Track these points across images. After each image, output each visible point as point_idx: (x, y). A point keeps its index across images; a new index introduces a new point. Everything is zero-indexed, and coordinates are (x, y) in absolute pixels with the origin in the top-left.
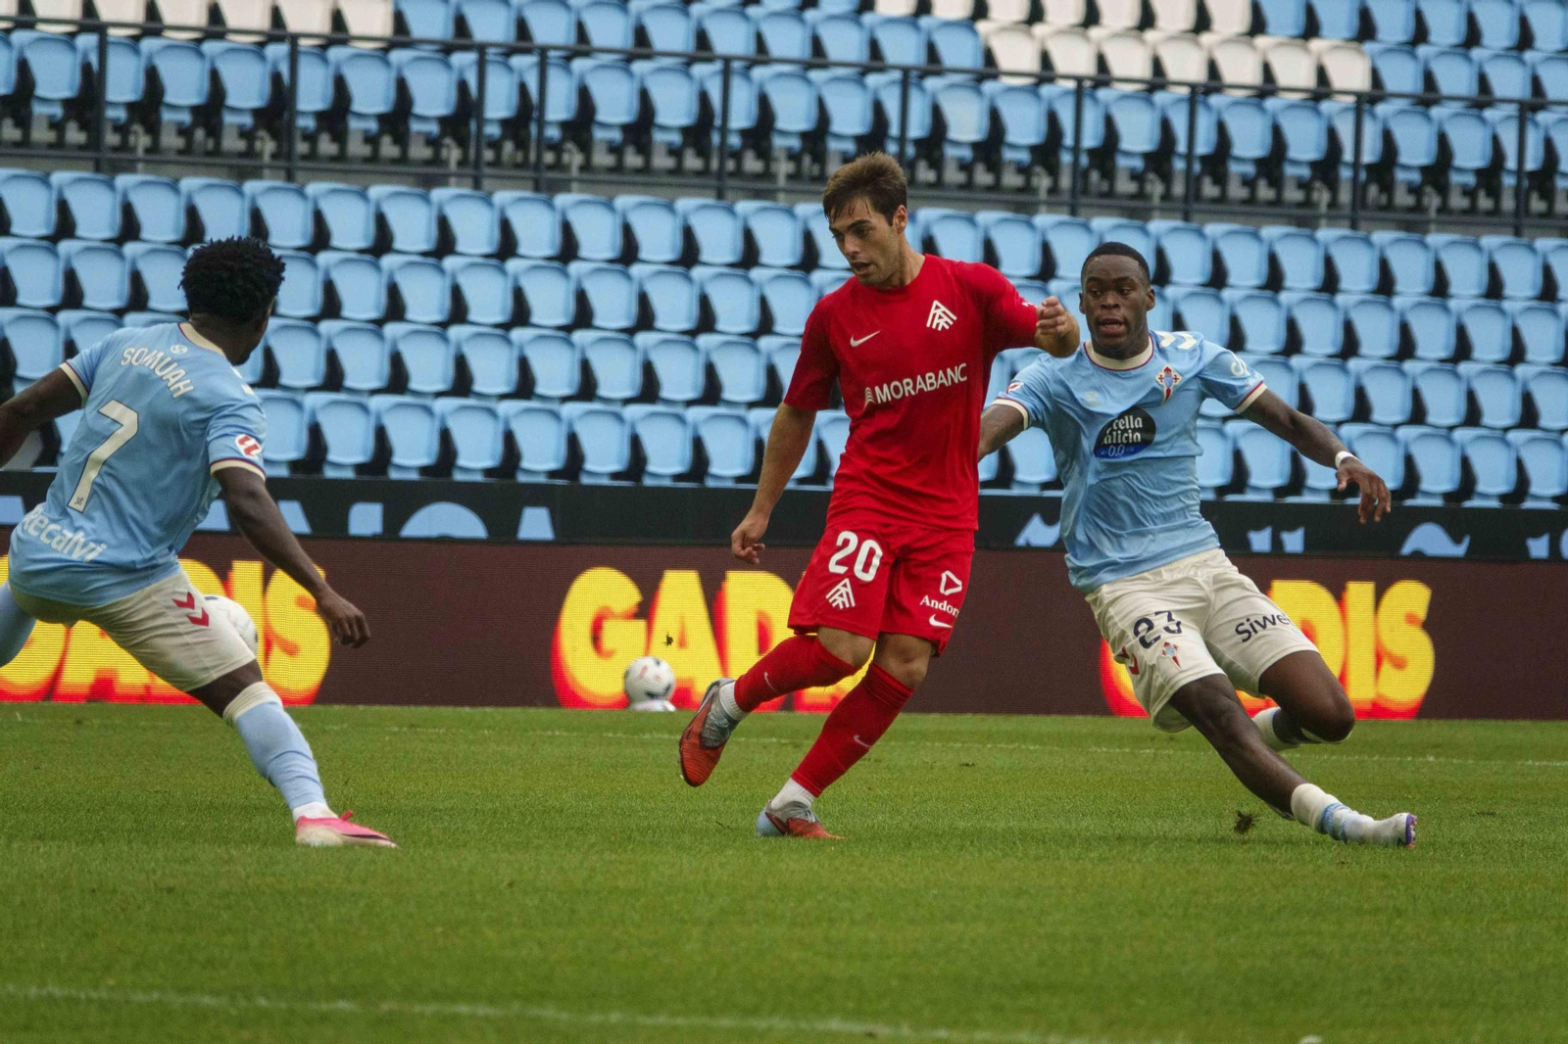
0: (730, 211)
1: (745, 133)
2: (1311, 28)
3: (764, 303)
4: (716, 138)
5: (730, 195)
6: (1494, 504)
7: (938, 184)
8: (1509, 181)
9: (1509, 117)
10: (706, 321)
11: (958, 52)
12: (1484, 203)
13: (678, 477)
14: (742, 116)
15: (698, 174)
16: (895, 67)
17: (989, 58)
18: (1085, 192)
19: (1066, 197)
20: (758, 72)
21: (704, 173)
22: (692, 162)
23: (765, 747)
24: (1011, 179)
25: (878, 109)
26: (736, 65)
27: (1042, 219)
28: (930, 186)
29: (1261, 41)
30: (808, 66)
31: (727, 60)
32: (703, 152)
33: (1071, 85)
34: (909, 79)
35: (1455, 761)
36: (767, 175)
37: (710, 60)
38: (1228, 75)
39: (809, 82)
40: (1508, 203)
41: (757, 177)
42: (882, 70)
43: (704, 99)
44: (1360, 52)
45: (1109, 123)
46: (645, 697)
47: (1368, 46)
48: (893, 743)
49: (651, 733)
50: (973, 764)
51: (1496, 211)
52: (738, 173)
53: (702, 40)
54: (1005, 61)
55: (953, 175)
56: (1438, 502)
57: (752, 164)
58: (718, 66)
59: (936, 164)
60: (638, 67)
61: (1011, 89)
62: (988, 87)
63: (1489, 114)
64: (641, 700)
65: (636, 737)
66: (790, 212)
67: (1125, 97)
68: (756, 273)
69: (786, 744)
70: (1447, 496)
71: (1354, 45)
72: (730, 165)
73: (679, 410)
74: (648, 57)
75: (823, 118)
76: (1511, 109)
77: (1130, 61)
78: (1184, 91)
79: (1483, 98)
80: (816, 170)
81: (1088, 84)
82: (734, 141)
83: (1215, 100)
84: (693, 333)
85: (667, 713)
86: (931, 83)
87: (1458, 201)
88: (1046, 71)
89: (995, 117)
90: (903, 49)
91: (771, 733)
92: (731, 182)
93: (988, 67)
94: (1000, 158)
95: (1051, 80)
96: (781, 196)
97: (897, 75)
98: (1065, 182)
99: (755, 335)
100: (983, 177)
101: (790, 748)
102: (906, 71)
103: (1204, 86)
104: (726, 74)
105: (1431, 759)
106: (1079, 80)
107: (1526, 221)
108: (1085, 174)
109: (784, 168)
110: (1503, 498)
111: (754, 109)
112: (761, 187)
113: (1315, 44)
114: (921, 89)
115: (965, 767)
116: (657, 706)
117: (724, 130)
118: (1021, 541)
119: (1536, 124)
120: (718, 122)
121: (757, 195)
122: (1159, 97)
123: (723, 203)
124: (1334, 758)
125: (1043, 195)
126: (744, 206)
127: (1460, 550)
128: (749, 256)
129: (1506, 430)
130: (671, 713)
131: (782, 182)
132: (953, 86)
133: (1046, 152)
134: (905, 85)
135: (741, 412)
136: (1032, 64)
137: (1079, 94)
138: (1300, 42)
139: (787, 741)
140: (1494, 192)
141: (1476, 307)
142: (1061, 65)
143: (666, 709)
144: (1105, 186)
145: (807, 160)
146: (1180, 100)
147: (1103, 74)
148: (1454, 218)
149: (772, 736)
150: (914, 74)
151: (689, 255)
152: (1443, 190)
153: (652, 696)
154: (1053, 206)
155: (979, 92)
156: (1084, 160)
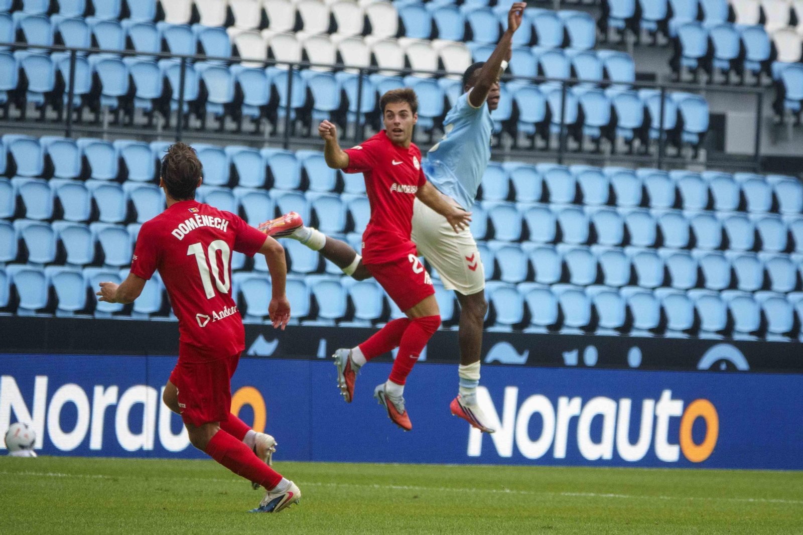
0: (74, 145)
1: (83, 96)
2: (434, 34)
3: (94, 202)
4: (66, 100)
5: (73, 134)
6: (543, 331)
7: (203, 129)
8: (555, 130)
9: (555, 91)
10: (58, 213)
11: (216, 47)
12: (540, 143)
13: (39, 311)
14: (82, 86)
15: (54, 121)
16: (176, 56)
17: (235, 51)
18: (293, 134)
19: (281, 139)
20: (93, 59)
21: (58, 120)
22: (51, 114)
23: (96, 481)
24: (248, 126)
25: (166, 82)
26: (79, 54)
27: (267, 152)
28: (197, 130)
29: (403, 41)
30: (123, 55)
31: (74, 51)
32: (58, 107)
33: (285, 68)
34: (186, 63)
35: (522, 492)
36: (97, 122)
37: (63, 50)
38: (383, 62)
39: (123, 64)
40: (554, 143)
41: (91, 123)
42: (169, 57)
43: (59, 75)
44: (465, 49)
45: (309, 92)
46: (18, 448)
47: (470, 45)
48: (175, 479)
49: (24, 471)
50: (226, 493)
51: (546, 149)
52: (79, 121)
53: (58, 38)
54: (244, 53)
55: (212, 124)
56: (508, 330)
57: (88, 115)
58: (68, 54)
59: (201, 116)
60: (18, 54)
61: (248, 71)
62: (234, 68)
63: (544, 88)
64: (15, 450)
65: (15, 474)
66: (111, 146)
67: (319, 76)
68: (89, 184)
69: (108, 479)
70: (515, 326)
71: (460, 44)
72: (74, 116)
73: (40, 269)
74: (25, 48)
75: (132, 88)
76: (557, 86)
77: (322, 54)
78: (355, 72)
79: (539, 78)
80: (127, 119)
81: (295, 68)
82: (77, 101)
83: (374, 78)
84: (50, 221)
85: (31, 458)
86: (199, 66)
87: (523, 142)
88: (270, 59)
89: (238, 88)
90: (182, 45)
91: (98, 472)
92: (74, 127)
93: (235, 56)
94: (241, 113)
95: (273, 64)
96: (105, 136)
97: (178, 61)
98: (281, 128)
99: (88, 222)
100: (230, 125)
101: (111, 481)
102: (184, 59)
103: (368, 69)
104: (73, 60)
105: (508, 491)
106: (291, 65)
107: (566, 155)
108: (293, 123)
109: (107, 118)
110: (549, 327)
111: (89, 82)
112: (93, 130)
113: (437, 43)
114: (193, 70)
115: (221, 495)
116: (26, 453)
117: (71, 95)
118: (251, 352)
119: (572, 95)
120: (67, 89)
121: (90, 134)
122: (340, 76)
123: (70, 140)
124: (448, 490)
125: (267, 136)
126: (82, 142)
127: (522, 359)
128: (85, 173)
129: (551, 284)
130: (34, 458)
131: (106, 127)
132: (212, 68)
133: (269, 110)
134: (183, 67)
135: (79, 270)
136: (262, 55)
137: (290, 74)
138: (427, 42)
139: (109, 477)
140: (546, 136)
141: (534, 208)
142: (279, 55)
143: (31, 455)
144: (305, 131)
145: (121, 113)
146: (352, 78)
147: (305, 62)
148: (520, 153)
149: (99, 473)
150: (188, 61)
151: (48, 171)
152: (514, 134)
153: (22, 447)
154: (272, 143)
155: (229, 72)
156: (293, 115)
